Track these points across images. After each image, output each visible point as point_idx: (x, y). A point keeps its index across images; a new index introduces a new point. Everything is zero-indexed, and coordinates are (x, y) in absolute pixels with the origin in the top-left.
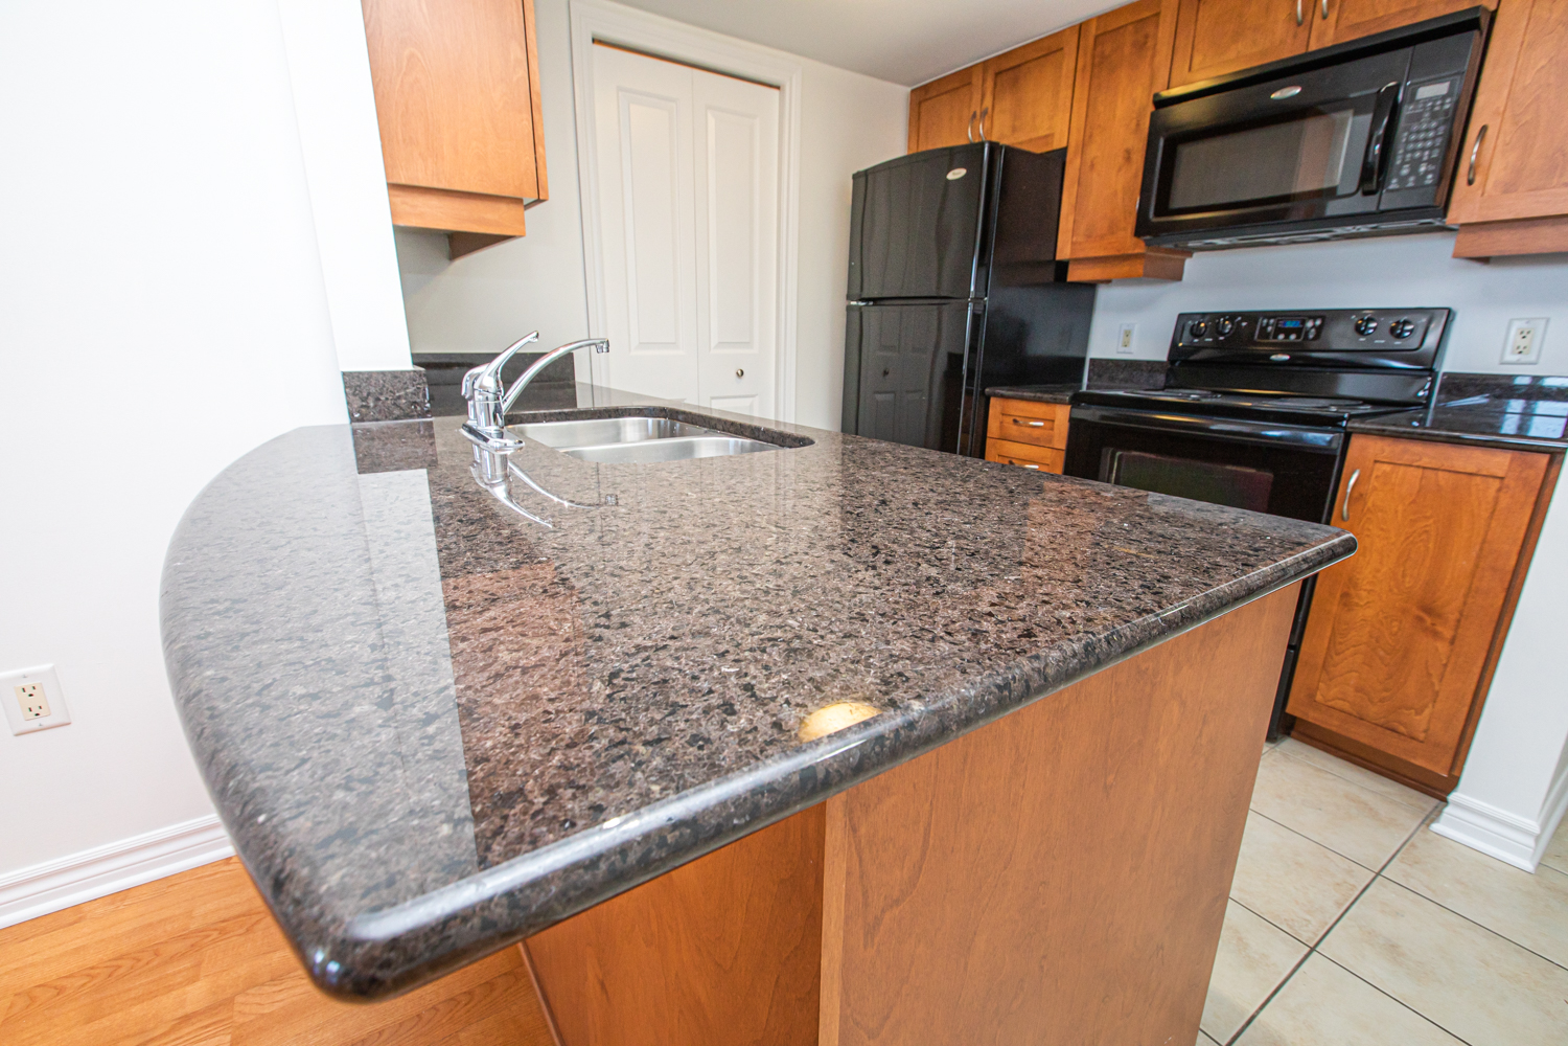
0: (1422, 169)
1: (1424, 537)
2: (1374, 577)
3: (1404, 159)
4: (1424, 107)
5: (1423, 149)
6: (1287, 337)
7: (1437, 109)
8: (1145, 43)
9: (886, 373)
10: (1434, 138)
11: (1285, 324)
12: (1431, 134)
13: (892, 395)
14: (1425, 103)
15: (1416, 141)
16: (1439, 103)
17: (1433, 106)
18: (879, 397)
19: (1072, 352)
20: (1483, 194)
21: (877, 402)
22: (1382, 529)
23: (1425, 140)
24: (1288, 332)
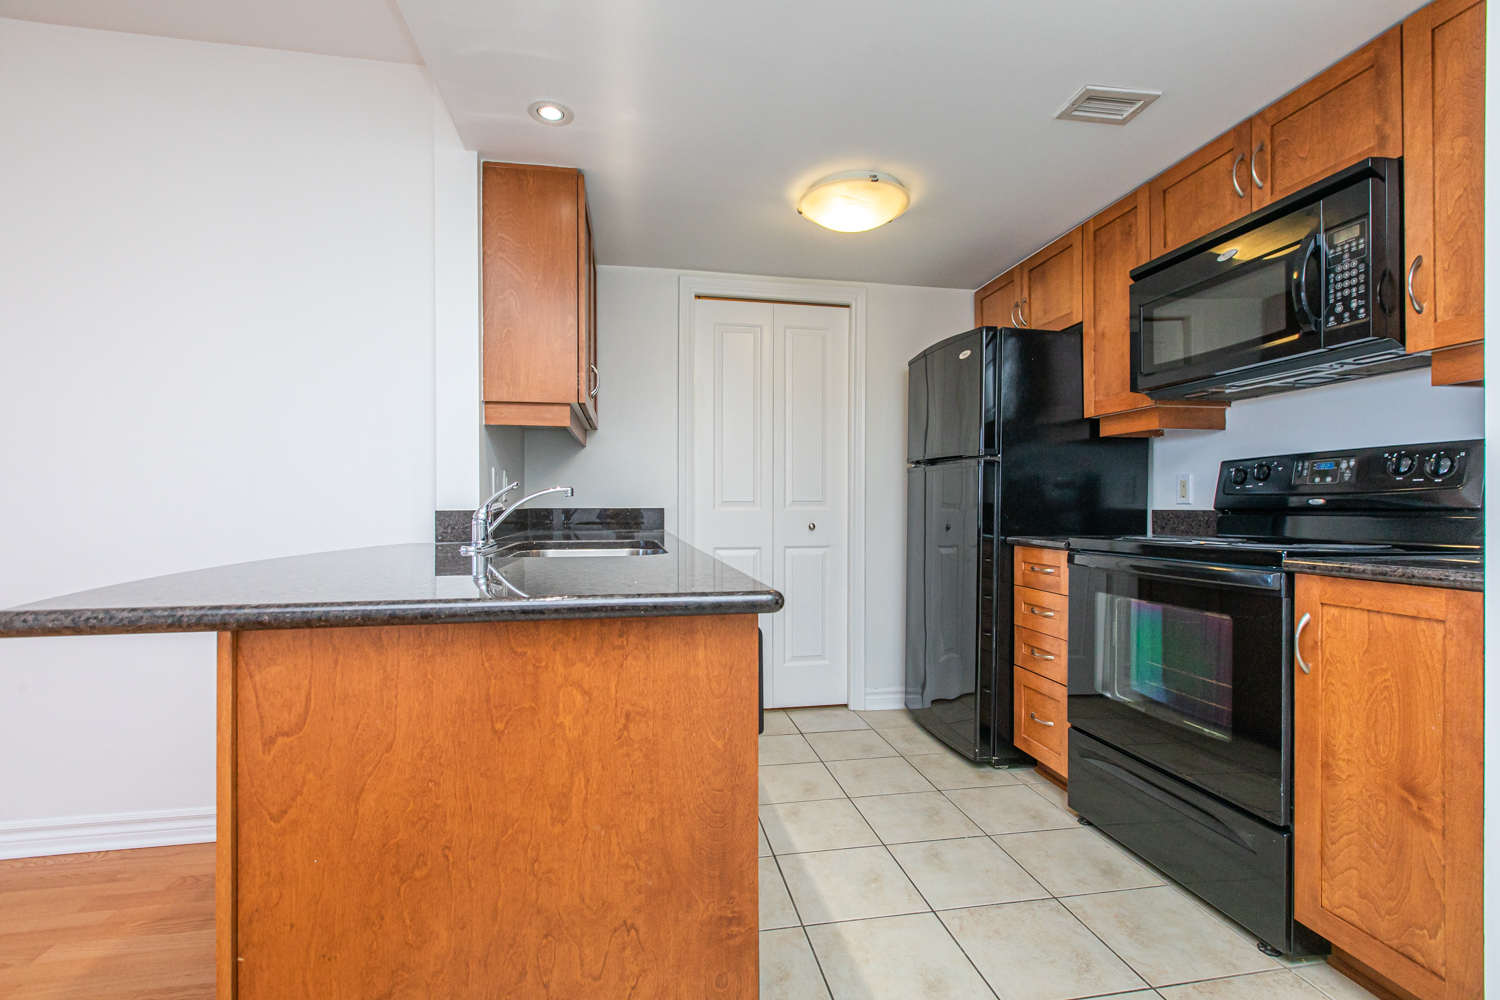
0: (1354, 305)
1: (1386, 694)
2: (1348, 743)
3: (1335, 298)
4: (1343, 250)
5: (1350, 287)
6: (1323, 479)
7: (1354, 249)
8: (1131, 231)
9: (948, 528)
10: (1357, 276)
11: (1319, 466)
12: (1354, 272)
13: (955, 549)
14: (1343, 246)
15: (1343, 280)
16: (1354, 244)
17: (1350, 248)
18: (944, 551)
19: (1138, 506)
20: (1436, 320)
21: (942, 555)
22: (1344, 684)
23: (1350, 278)
24: (1323, 474)
